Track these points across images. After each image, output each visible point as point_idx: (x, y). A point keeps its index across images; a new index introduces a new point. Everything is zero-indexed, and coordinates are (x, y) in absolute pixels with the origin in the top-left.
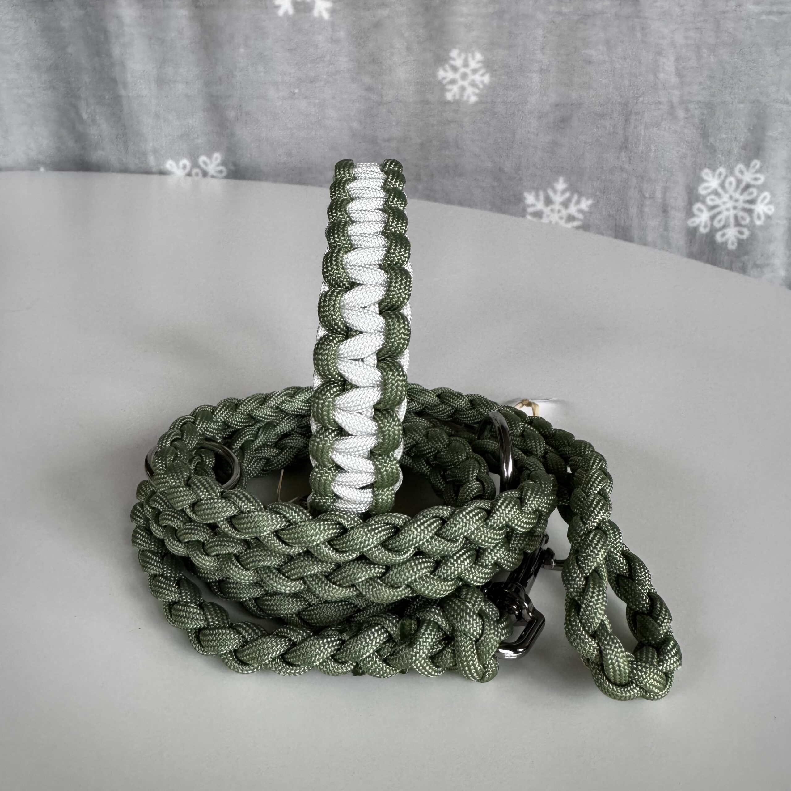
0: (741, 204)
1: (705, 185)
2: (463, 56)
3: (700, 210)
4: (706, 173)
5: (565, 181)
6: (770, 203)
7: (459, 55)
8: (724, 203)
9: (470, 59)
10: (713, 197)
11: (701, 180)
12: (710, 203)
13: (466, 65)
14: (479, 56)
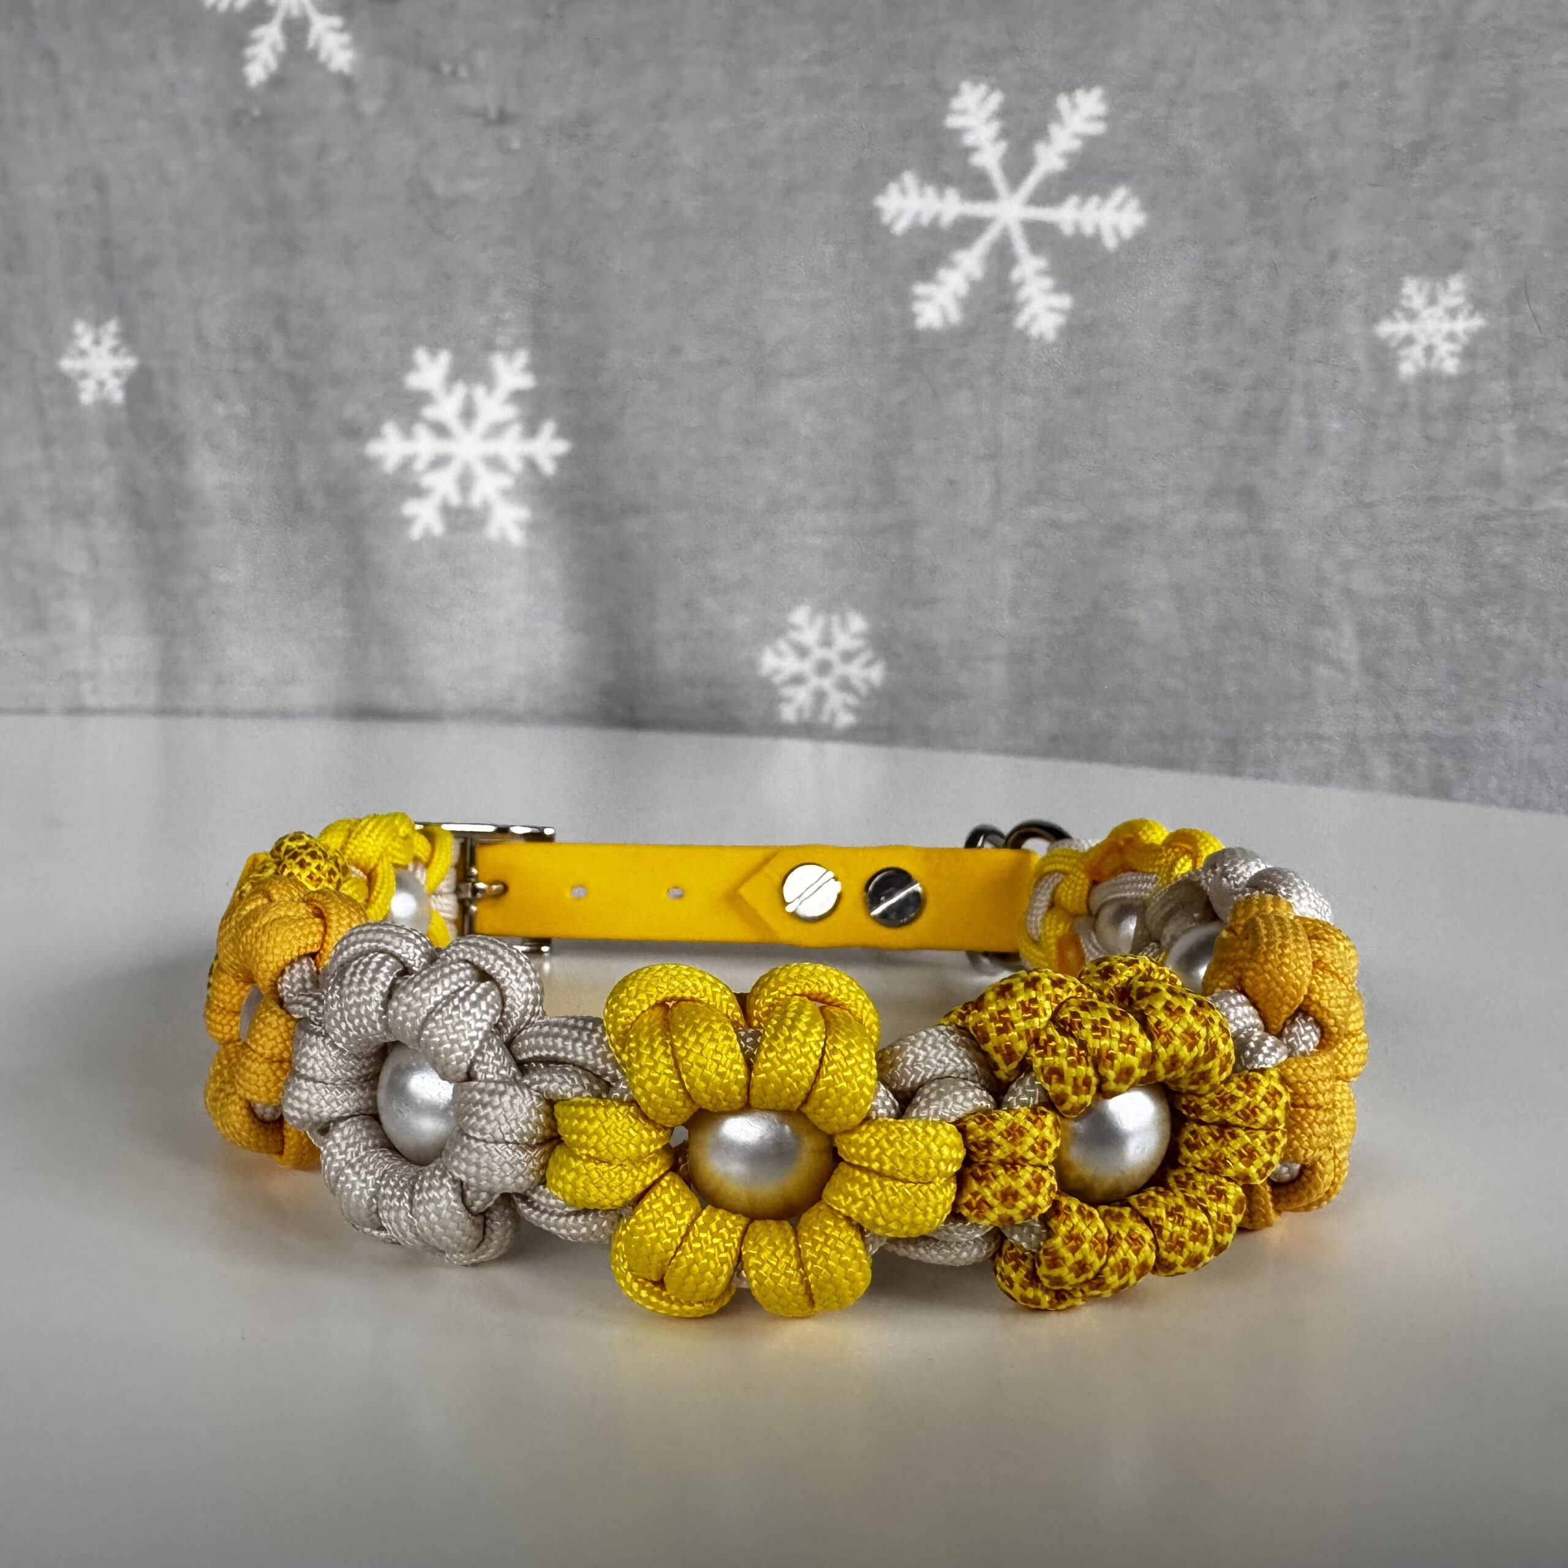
2: (820, 622)
7: (812, 619)
9: (836, 630)
13: (827, 641)
14: (858, 623)
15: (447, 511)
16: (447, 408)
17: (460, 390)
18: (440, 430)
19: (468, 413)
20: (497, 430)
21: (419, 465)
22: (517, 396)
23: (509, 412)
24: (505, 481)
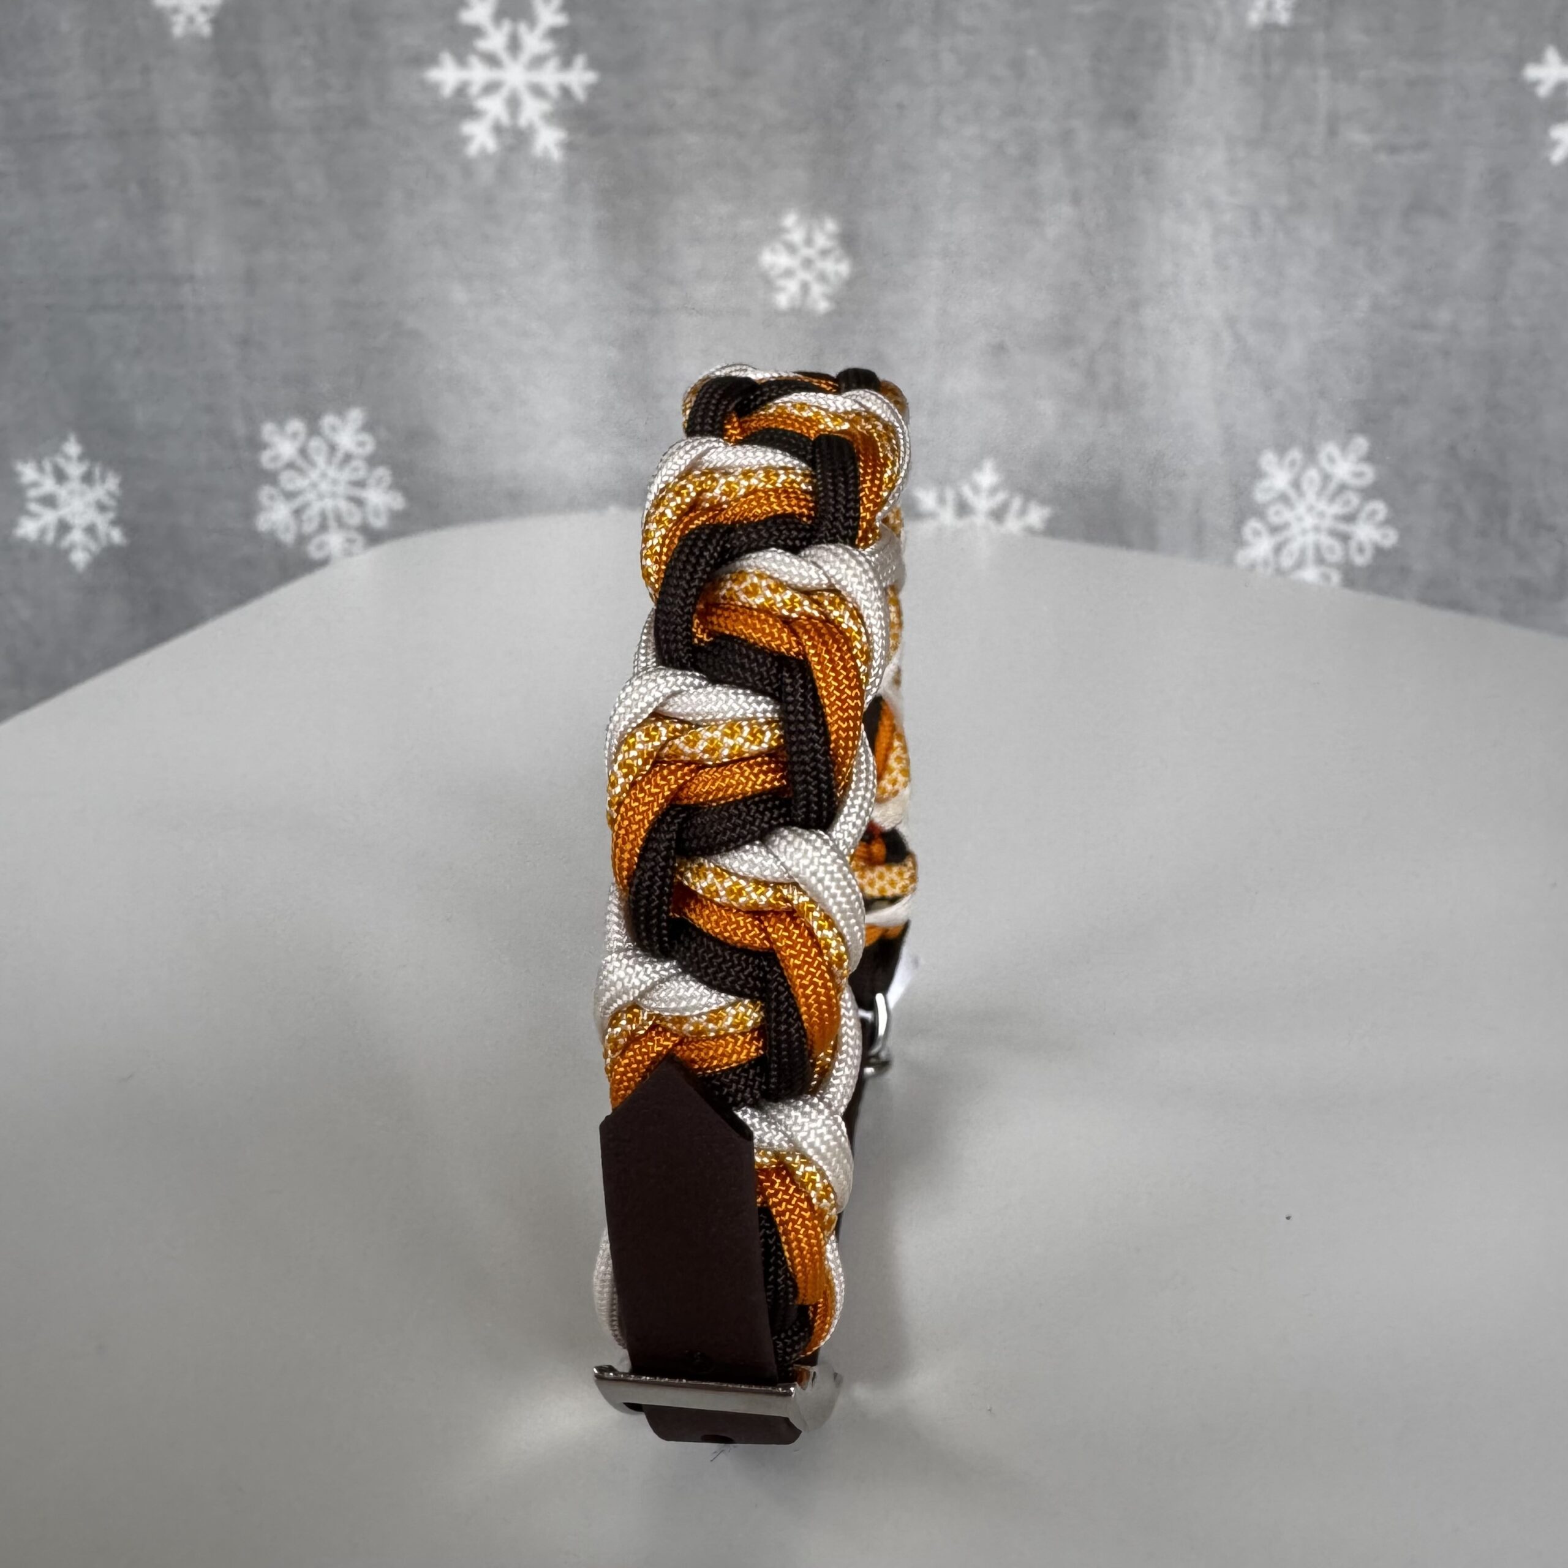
0: (1328, 523)
1: (1265, 484)
2: (804, 225)
3: (1257, 533)
4: (1268, 460)
5: (998, 469)
6: (1388, 522)
7: (797, 224)
8: (1300, 519)
9: (816, 232)
10: (1279, 507)
11: (1258, 474)
12: (1275, 520)
14: (831, 226)
15: (498, 129)
16: (495, 41)
17: (507, 26)
18: (492, 60)
19: (514, 45)
20: (538, 62)
21: (474, 90)
22: (554, 33)
23: (547, 46)
24: (545, 106)
